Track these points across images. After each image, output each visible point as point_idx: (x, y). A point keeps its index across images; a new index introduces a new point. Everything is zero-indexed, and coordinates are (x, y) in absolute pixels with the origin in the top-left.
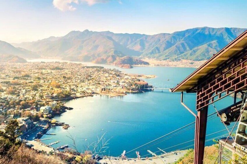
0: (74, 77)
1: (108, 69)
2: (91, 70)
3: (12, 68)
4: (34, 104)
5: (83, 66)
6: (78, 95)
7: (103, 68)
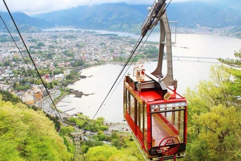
0: (87, 45)
1: (123, 36)
2: (104, 38)
3: (28, 38)
4: (48, 72)
5: (96, 34)
6: (92, 63)
7: (117, 35)
